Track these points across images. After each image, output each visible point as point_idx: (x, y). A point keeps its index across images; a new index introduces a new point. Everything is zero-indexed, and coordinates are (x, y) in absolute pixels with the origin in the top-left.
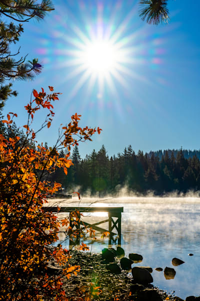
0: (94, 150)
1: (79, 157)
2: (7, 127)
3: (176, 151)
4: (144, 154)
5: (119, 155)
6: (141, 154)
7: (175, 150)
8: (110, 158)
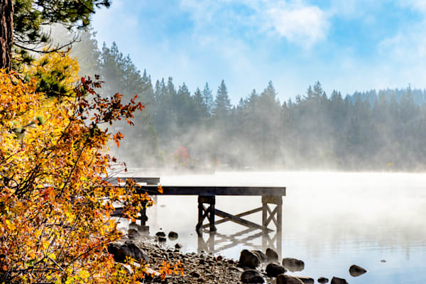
0: (254, 91)
1: (228, 102)
2: (101, 51)
3: (402, 91)
4: (344, 97)
5: (298, 98)
6: (336, 96)
7: (399, 90)
8: (282, 104)
